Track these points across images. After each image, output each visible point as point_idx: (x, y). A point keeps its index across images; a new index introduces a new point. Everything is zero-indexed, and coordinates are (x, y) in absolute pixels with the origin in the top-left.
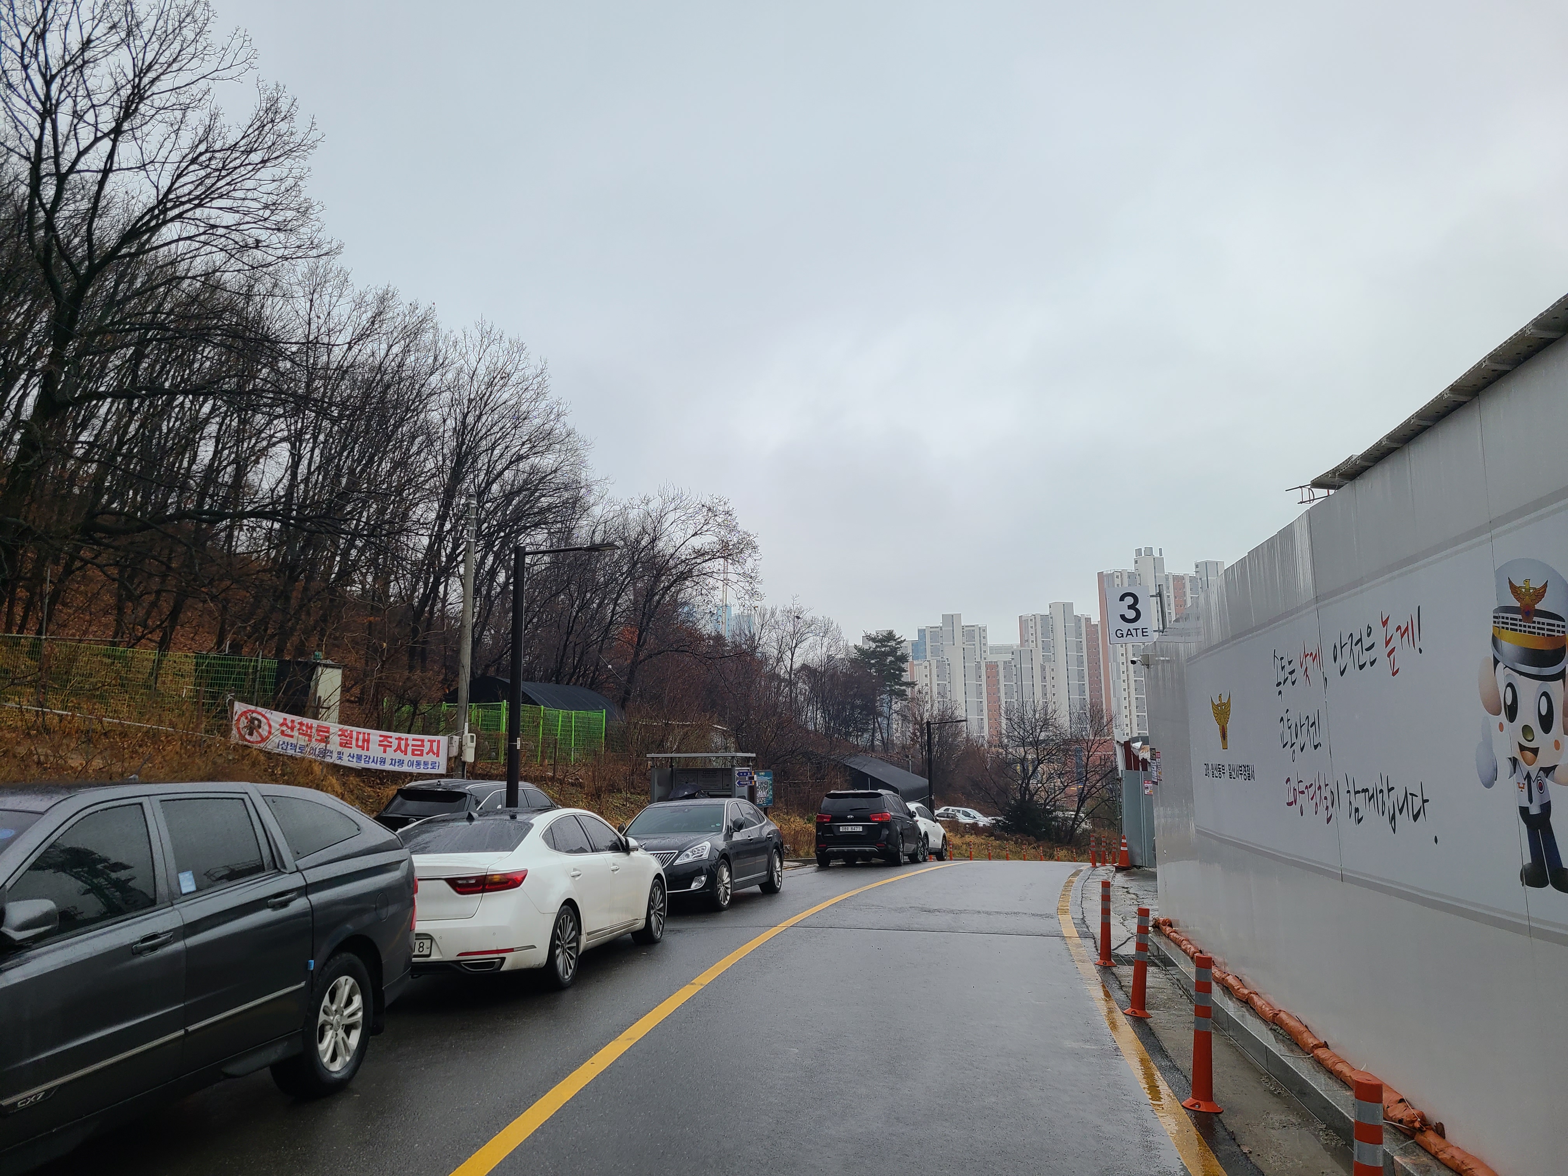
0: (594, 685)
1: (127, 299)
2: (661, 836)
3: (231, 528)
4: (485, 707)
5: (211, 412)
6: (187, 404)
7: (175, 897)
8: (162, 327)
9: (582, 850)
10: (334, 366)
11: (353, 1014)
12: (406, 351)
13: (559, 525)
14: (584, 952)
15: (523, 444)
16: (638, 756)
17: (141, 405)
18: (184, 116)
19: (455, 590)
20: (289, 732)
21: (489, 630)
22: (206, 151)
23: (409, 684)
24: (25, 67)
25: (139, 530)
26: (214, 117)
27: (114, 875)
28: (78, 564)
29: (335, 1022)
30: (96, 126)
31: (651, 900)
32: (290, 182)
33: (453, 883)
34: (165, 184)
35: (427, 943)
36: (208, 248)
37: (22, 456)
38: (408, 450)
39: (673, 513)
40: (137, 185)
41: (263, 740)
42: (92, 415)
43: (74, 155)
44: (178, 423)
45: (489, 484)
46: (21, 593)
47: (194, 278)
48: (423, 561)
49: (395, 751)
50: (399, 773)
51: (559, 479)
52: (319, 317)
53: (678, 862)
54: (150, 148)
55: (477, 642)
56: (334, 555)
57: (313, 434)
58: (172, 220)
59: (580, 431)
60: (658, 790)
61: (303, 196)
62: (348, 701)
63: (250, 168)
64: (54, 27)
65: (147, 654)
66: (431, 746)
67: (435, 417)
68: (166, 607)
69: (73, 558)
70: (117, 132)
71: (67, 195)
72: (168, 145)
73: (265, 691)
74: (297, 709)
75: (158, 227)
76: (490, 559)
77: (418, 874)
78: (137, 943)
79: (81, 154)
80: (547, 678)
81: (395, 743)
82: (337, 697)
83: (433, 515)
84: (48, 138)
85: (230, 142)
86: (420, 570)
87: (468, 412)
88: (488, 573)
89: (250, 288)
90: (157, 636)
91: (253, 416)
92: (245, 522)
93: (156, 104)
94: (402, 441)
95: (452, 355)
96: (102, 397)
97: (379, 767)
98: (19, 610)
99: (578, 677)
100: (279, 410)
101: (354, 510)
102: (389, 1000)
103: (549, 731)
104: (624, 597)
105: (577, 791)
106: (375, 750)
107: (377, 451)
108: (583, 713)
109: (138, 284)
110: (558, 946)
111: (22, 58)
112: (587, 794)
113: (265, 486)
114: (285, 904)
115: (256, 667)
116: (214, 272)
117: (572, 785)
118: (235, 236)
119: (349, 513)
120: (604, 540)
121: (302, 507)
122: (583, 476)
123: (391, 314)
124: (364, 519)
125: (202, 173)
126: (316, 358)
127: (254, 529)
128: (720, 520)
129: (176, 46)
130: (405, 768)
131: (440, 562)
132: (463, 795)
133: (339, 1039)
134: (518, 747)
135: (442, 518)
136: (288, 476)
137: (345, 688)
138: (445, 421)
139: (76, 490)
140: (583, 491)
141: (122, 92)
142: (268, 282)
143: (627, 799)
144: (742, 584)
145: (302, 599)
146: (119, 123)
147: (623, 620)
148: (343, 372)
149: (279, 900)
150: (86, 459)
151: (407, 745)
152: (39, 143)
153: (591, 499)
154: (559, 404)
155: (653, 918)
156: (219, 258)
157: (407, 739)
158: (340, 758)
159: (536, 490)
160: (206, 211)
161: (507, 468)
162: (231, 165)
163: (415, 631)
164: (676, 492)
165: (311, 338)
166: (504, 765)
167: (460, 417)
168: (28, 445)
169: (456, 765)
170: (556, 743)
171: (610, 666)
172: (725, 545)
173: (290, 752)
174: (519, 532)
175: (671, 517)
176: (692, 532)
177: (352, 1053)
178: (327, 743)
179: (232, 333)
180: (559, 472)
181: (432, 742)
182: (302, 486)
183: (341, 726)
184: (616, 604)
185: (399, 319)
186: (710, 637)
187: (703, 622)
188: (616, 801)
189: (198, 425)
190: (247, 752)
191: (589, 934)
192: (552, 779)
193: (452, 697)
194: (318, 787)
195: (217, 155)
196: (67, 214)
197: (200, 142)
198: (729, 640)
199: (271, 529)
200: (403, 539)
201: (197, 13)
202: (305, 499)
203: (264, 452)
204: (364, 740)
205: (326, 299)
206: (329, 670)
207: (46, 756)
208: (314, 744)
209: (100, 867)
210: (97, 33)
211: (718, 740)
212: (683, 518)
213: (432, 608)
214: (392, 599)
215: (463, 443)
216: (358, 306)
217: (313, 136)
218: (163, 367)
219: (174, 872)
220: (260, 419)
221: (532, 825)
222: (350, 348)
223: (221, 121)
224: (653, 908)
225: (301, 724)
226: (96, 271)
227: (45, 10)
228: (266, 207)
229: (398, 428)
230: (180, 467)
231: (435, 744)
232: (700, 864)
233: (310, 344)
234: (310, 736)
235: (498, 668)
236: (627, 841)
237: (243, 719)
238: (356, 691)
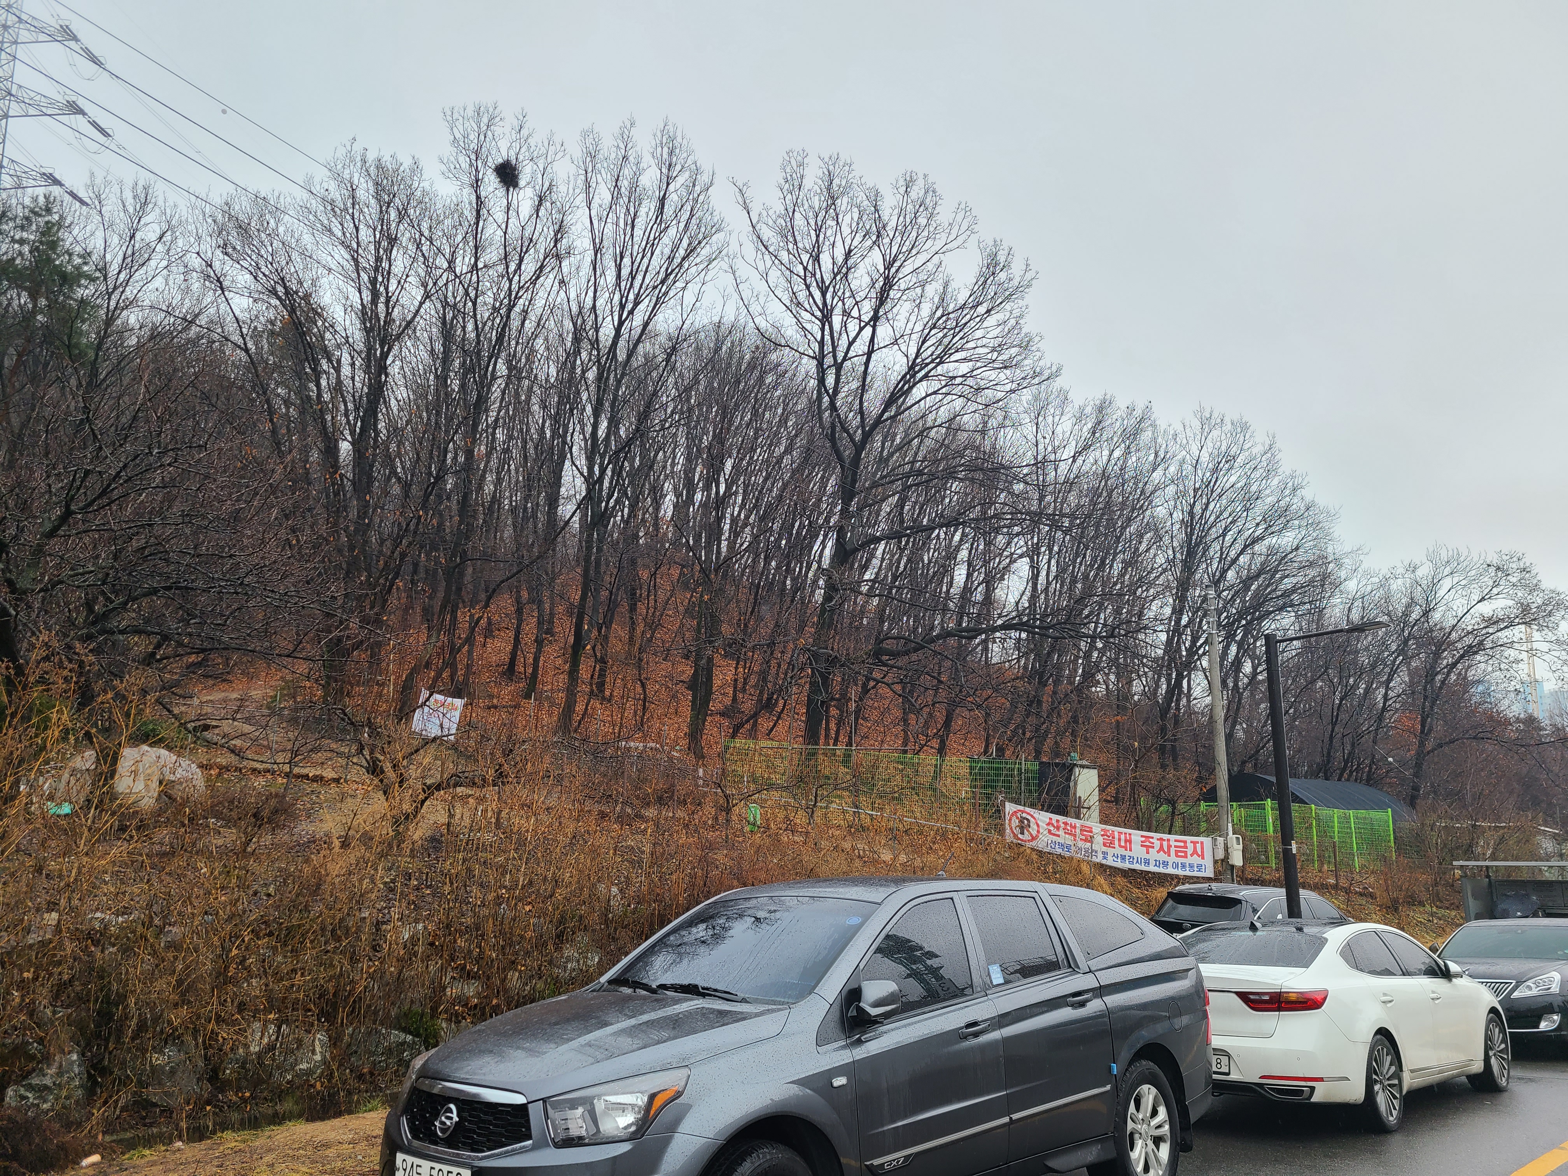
0: (1371, 781)
1: (891, 455)
2: (1489, 960)
3: (985, 642)
4: (1248, 806)
5: (961, 540)
6: (942, 536)
7: (988, 988)
8: (920, 473)
9: (1387, 972)
10: (1061, 479)
11: (1159, 1126)
12: (1127, 452)
13: (1307, 606)
14: (1409, 1092)
15: (1258, 525)
16: (1440, 864)
17: (907, 543)
18: (923, 291)
19: (1199, 684)
20: (1054, 831)
21: (1241, 724)
22: (942, 316)
23: (1164, 783)
24: (808, 287)
25: (916, 650)
26: (946, 285)
27: (929, 962)
28: (872, 683)
29: (1143, 1132)
30: (859, 318)
31: (1488, 1038)
32: (1012, 322)
33: (1244, 996)
34: (913, 351)
35: (1225, 1060)
36: (949, 398)
37: (827, 598)
38: (1137, 549)
39: (1449, 579)
40: (891, 358)
41: (1033, 839)
42: (872, 556)
43: (846, 346)
44: (936, 554)
45: (1224, 572)
46: (834, 712)
47: (940, 426)
48: (1163, 658)
49: (1158, 852)
50: (1165, 874)
51: (1302, 557)
52: (1045, 438)
53: (1516, 994)
54: (900, 324)
55: (1229, 737)
56: (1077, 657)
57: (1048, 546)
58: (921, 380)
59: (1322, 501)
60: (1473, 905)
61: (1024, 331)
62: (1106, 801)
63: (978, 319)
64: (825, 248)
65: (929, 759)
66: (1195, 848)
67: (1161, 512)
68: (940, 716)
69: (868, 679)
70: (875, 318)
71: (843, 379)
72: (913, 318)
73: (1030, 791)
74: (1061, 809)
75: (911, 388)
76: (1234, 649)
77: (1207, 985)
78: (962, 1028)
79: (850, 344)
80: (1313, 774)
81: (1157, 844)
82: (1095, 797)
83: (1168, 611)
84: (827, 338)
85: (961, 302)
86: (1160, 667)
87: (1195, 502)
88: (1233, 663)
89: (985, 423)
90: (935, 743)
91: (995, 538)
92: (998, 634)
93: (902, 288)
94: (1131, 541)
95: (1173, 448)
96: (878, 540)
97: (1143, 868)
98: (833, 726)
99: (1351, 772)
100: (1017, 529)
101: (1091, 613)
102: (1193, 1118)
103: (1324, 833)
104: (1396, 680)
105: (1367, 902)
106: (1138, 851)
107: (1108, 553)
108: (1362, 813)
109: (898, 440)
110: (1376, 1081)
111: (805, 280)
112: (1381, 906)
113: (1012, 600)
114: (1082, 1004)
115: (1020, 770)
116: (955, 417)
117: (1361, 894)
118: (970, 381)
119: (1087, 617)
120: (1363, 618)
121: (1044, 615)
122: (1330, 550)
123: (1110, 421)
124: (1102, 621)
125: (941, 334)
126: (1045, 475)
127: (1005, 639)
128: (1514, 580)
129: (914, 234)
130: (1170, 870)
131: (1181, 656)
132: (1237, 902)
133: (1149, 1150)
134: (1294, 851)
135: (1178, 612)
136: (1029, 588)
137: (1102, 789)
138: (1171, 515)
139: (865, 622)
140: (1331, 566)
141: (876, 285)
142: (999, 415)
143: (1432, 914)
144: (1557, 654)
145: (1053, 703)
146: (876, 311)
147: (1398, 705)
148: (1070, 484)
149: (1076, 999)
150: (870, 595)
151: (1169, 846)
152: (822, 343)
153: (1343, 574)
154: (1293, 477)
155: (1493, 1061)
156: (959, 403)
157: (1168, 840)
158: (1105, 858)
159: (1276, 572)
160: (945, 365)
161: (1241, 553)
162: (963, 321)
163: (1163, 729)
164: (1450, 553)
165: (1040, 458)
166: (1277, 870)
167: (1187, 509)
168: (831, 588)
169: (1224, 868)
170: (1334, 847)
171: (1390, 759)
172: (1525, 609)
173: (1059, 851)
174: (1261, 618)
175: (1447, 583)
176: (1476, 597)
177: (1164, 1167)
178: (1092, 842)
179: (972, 468)
180: (1301, 550)
181: (1194, 843)
182: (1043, 596)
183: (1104, 826)
184: (1387, 688)
185: (1118, 424)
186: (1518, 720)
187: (1506, 702)
188: (1418, 915)
189: (951, 555)
190: (1022, 849)
191: (1412, 1071)
192: (1336, 887)
193: (1211, 796)
194: (1088, 886)
195: (951, 316)
196: (843, 395)
197: (937, 308)
198: (1545, 723)
199: (1019, 639)
200: (1141, 636)
201: (928, 201)
202: (1046, 608)
203: (1007, 568)
204: (1126, 841)
205: (1050, 419)
206: (1086, 770)
207: (864, 851)
208: (1080, 844)
209: (918, 953)
210: (855, 243)
211: (1548, 845)
212: (1463, 583)
213: (1178, 705)
214: (1136, 698)
215: (1192, 534)
216: (1079, 419)
217: (1029, 276)
218: (921, 508)
219: (983, 962)
220: (1001, 540)
221: (1326, 940)
222: (1074, 461)
223: (953, 285)
224: (1491, 1049)
225: (1066, 824)
226: (867, 436)
227: (818, 236)
228: (994, 350)
229: (1125, 528)
230: (940, 593)
231: (1198, 846)
232: (1549, 1000)
233: (1040, 464)
234: (1075, 836)
235: (1256, 764)
236: (1446, 965)
237: (1014, 818)
238: (1112, 790)
